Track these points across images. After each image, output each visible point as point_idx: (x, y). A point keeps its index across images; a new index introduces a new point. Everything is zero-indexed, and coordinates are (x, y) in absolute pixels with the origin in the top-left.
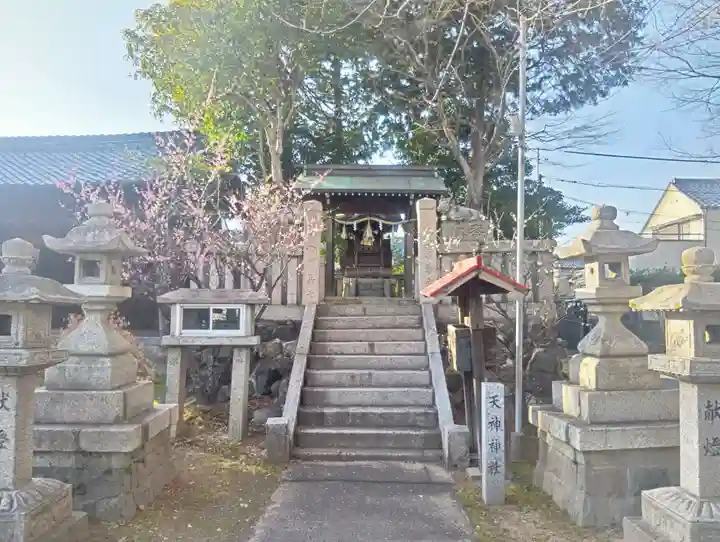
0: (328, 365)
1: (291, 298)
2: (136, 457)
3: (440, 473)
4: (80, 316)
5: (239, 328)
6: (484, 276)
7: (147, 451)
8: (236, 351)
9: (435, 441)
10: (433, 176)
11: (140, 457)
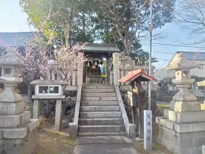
0: (87, 105)
1: (74, 83)
2: (25, 140)
3: (127, 140)
4: (3, 89)
5: (58, 93)
6: (143, 76)
7: (29, 137)
8: (57, 101)
9: (123, 129)
10: (116, 47)
11: (26, 139)
